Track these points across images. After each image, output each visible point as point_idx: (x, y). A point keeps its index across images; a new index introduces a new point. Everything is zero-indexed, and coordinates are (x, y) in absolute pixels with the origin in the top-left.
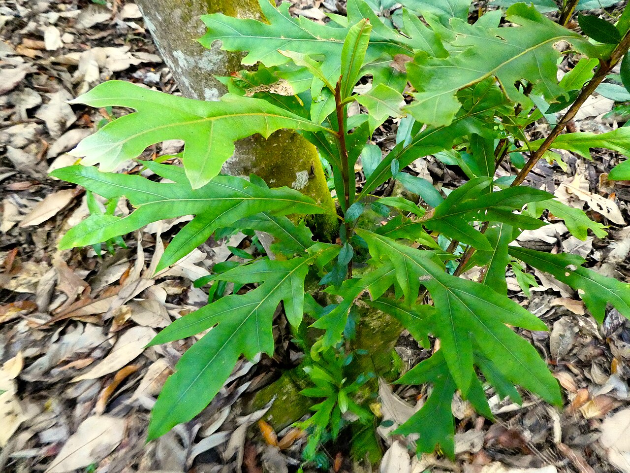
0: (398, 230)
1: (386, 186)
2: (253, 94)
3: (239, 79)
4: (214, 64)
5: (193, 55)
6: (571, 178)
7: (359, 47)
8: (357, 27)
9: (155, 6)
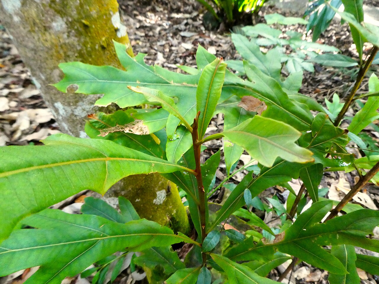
0: (250, 251)
1: (219, 191)
2: (107, 134)
3: (95, 120)
4: (87, 112)
5: (69, 105)
6: (337, 181)
7: (214, 85)
8: (211, 66)
9: (39, 68)
